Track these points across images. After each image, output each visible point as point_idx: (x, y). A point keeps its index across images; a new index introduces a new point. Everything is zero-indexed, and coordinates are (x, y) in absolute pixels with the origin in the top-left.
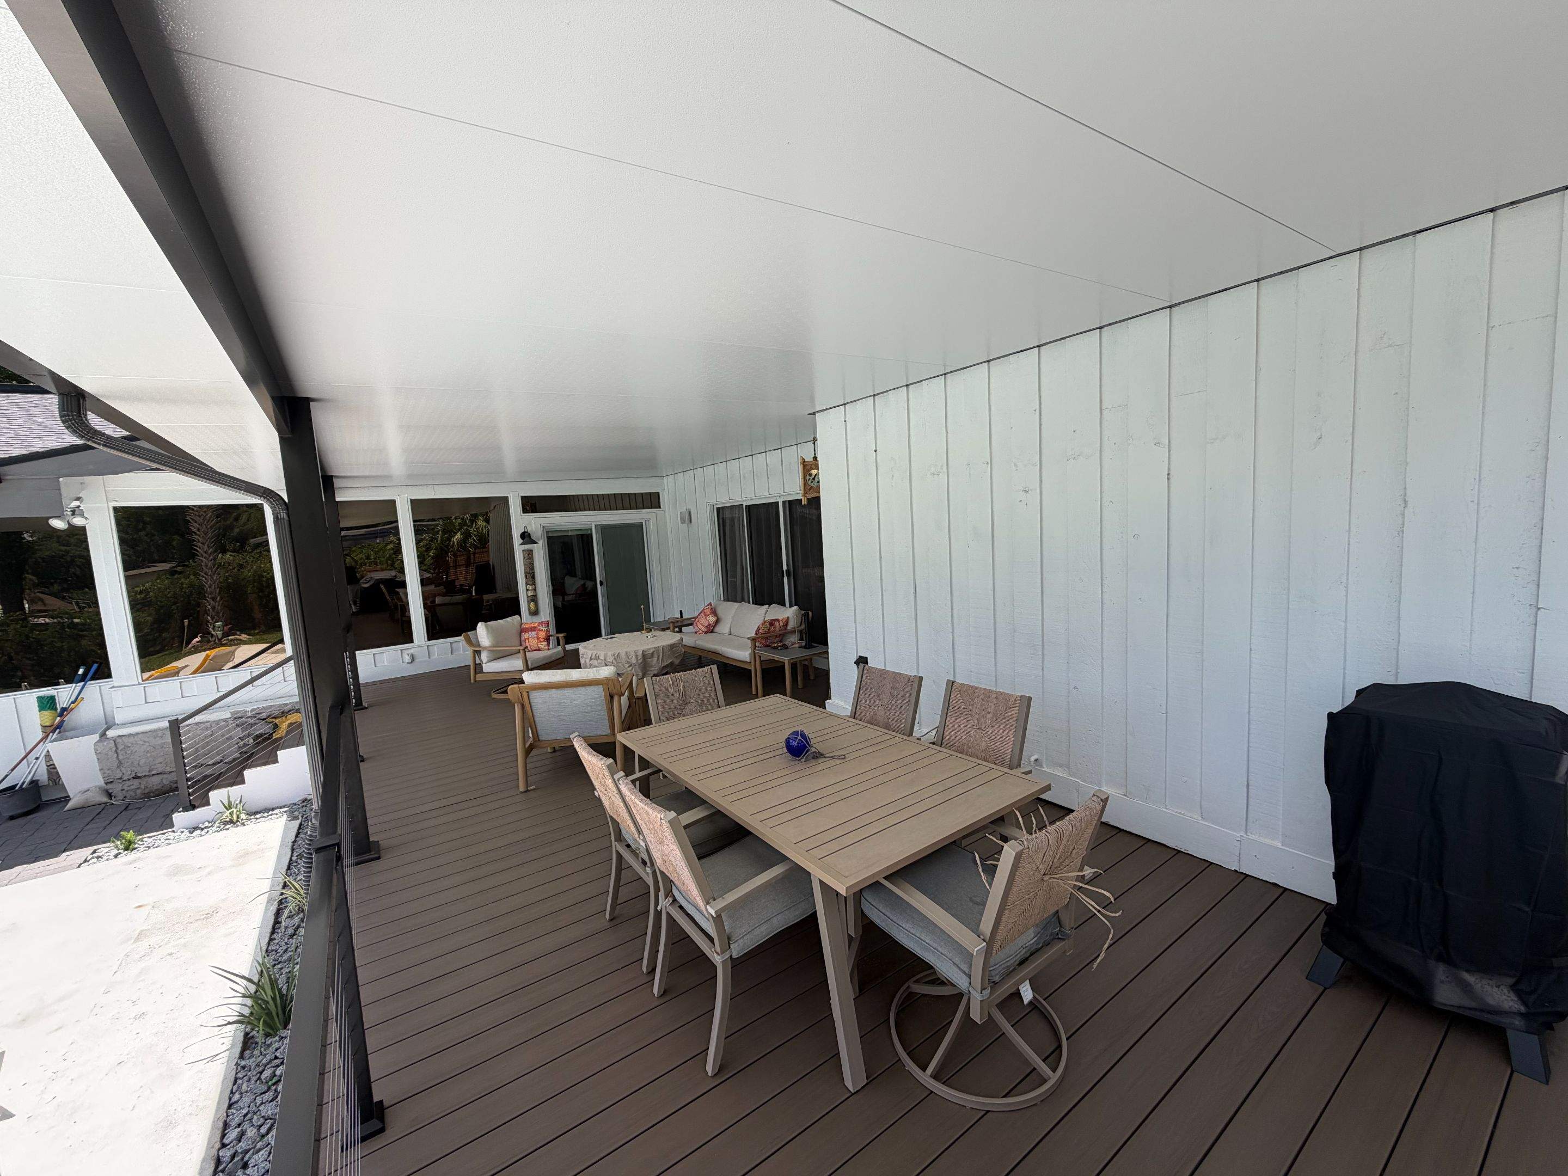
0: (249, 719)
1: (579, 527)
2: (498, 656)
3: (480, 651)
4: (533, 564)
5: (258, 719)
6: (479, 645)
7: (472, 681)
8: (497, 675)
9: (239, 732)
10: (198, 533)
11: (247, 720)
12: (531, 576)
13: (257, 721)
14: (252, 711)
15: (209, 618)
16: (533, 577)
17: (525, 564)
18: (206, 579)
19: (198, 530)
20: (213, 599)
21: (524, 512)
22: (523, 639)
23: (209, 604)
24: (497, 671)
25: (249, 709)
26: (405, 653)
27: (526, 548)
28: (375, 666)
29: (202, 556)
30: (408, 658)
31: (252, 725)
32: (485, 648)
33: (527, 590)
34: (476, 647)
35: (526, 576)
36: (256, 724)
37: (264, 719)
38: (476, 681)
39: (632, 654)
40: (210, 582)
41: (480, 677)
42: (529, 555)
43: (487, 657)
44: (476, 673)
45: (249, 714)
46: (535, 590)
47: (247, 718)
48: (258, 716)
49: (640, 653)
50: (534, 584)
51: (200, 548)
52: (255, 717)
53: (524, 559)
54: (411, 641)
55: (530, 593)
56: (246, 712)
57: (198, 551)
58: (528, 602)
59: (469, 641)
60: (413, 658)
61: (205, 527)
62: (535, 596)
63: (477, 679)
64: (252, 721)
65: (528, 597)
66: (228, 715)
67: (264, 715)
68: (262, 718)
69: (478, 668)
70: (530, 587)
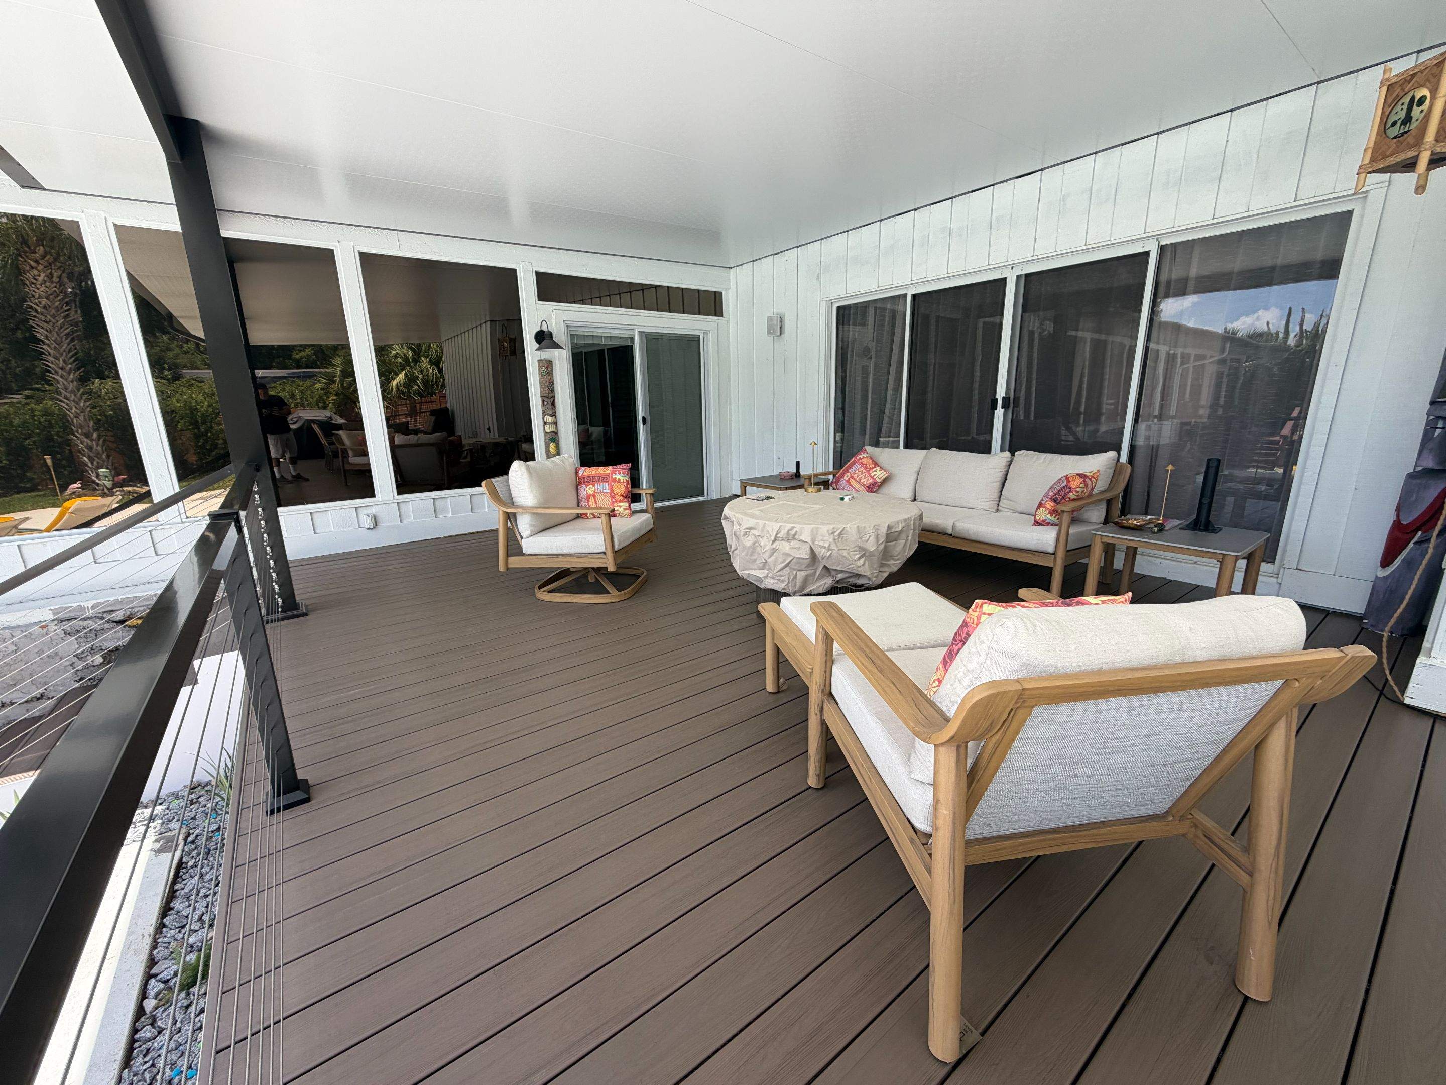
0: (89, 622)
1: (615, 333)
2: (547, 526)
3: (514, 515)
4: (553, 383)
5: (108, 621)
6: (512, 504)
7: (502, 568)
8: (551, 560)
9: (70, 646)
10: (47, 341)
11: (85, 623)
12: (550, 401)
13: (107, 626)
14: (93, 607)
15: (85, 458)
16: (553, 404)
17: (541, 383)
18: (67, 405)
19: (47, 337)
20: (88, 435)
21: (540, 299)
22: (583, 495)
23: (81, 442)
24: (550, 552)
25: (89, 604)
26: (363, 512)
27: (542, 358)
28: (315, 533)
29: (56, 372)
30: (369, 521)
31: (97, 633)
32: (526, 509)
33: (545, 423)
34: (510, 507)
35: (543, 401)
36: (103, 630)
37: (122, 622)
38: (507, 569)
39: (870, 531)
40: (74, 409)
41: (515, 562)
42: (547, 367)
43: (531, 526)
44: (508, 555)
45: (90, 613)
46: (555, 424)
47: (85, 619)
48: (108, 617)
49: (883, 530)
50: (554, 415)
51: (52, 363)
52: (102, 618)
53: (540, 374)
54: (372, 494)
55: (549, 429)
56: (82, 609)
57: (50, 367)
58: (546, 441)
59: (494, 494)
60: (376, 521)
61: (55, 334)
62: (556, 433)
63: (510, 566)
64: (97, 625)
65: (546, 433)
66: (49, 616)
67: (119, 615)
68: (117, 619)
69: (514, 547)
70: (548, 419)
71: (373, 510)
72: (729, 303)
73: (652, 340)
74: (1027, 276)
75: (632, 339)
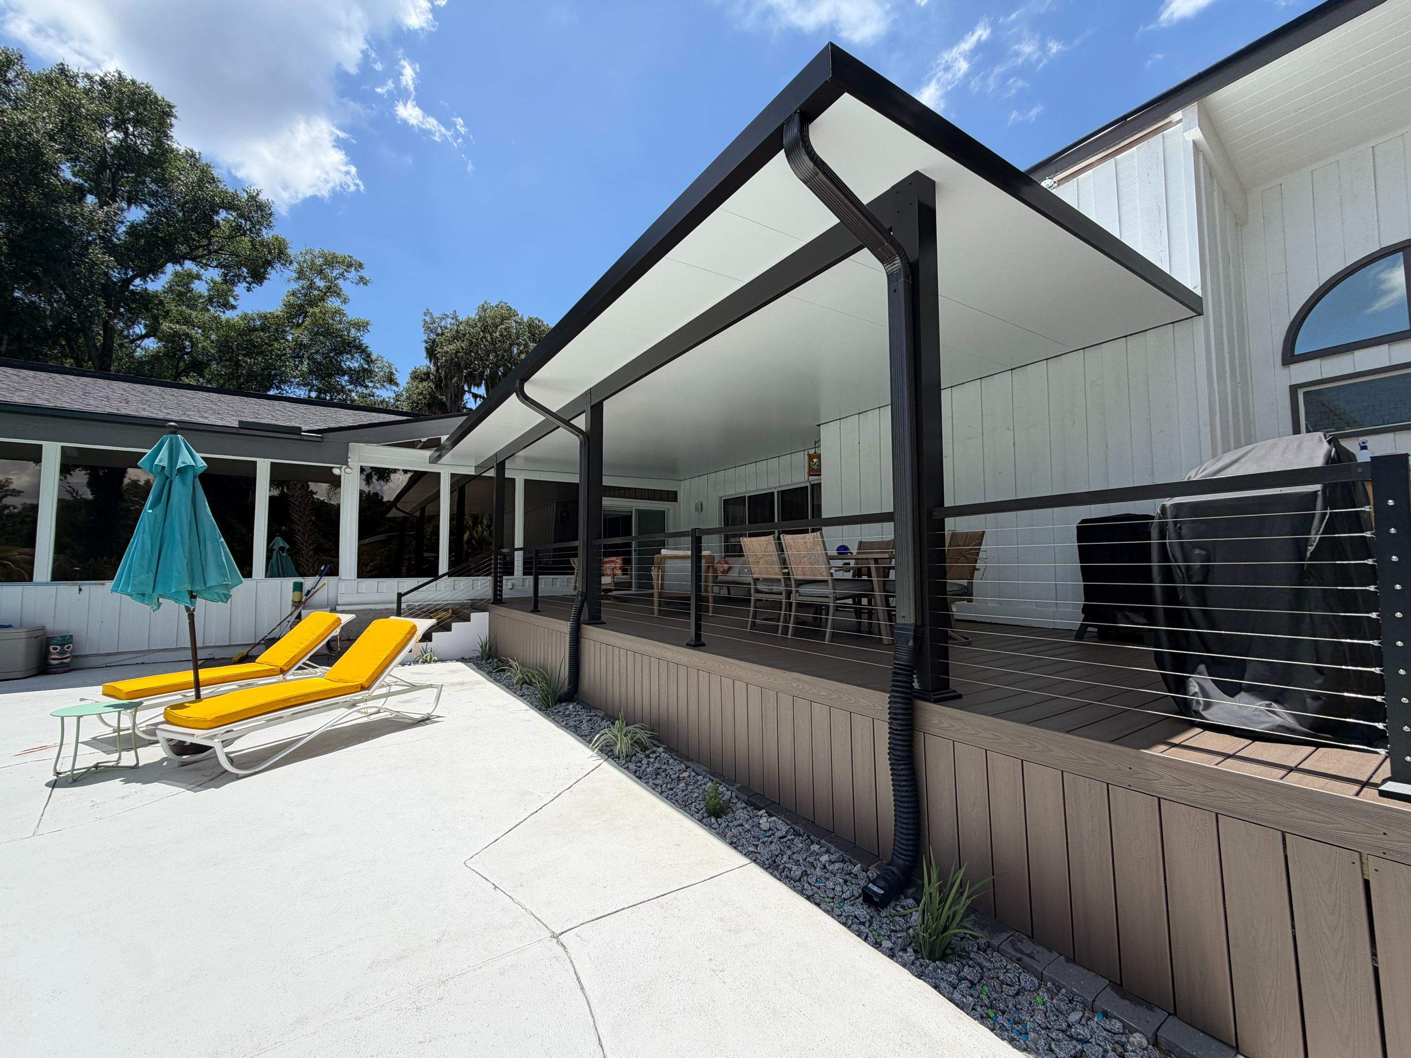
1: (625, 509)
60: (513, 586)
71: (513, 581)
72: (680, 496)
73: (640, 512)
74: (782, 492)
75: (632, 512)
